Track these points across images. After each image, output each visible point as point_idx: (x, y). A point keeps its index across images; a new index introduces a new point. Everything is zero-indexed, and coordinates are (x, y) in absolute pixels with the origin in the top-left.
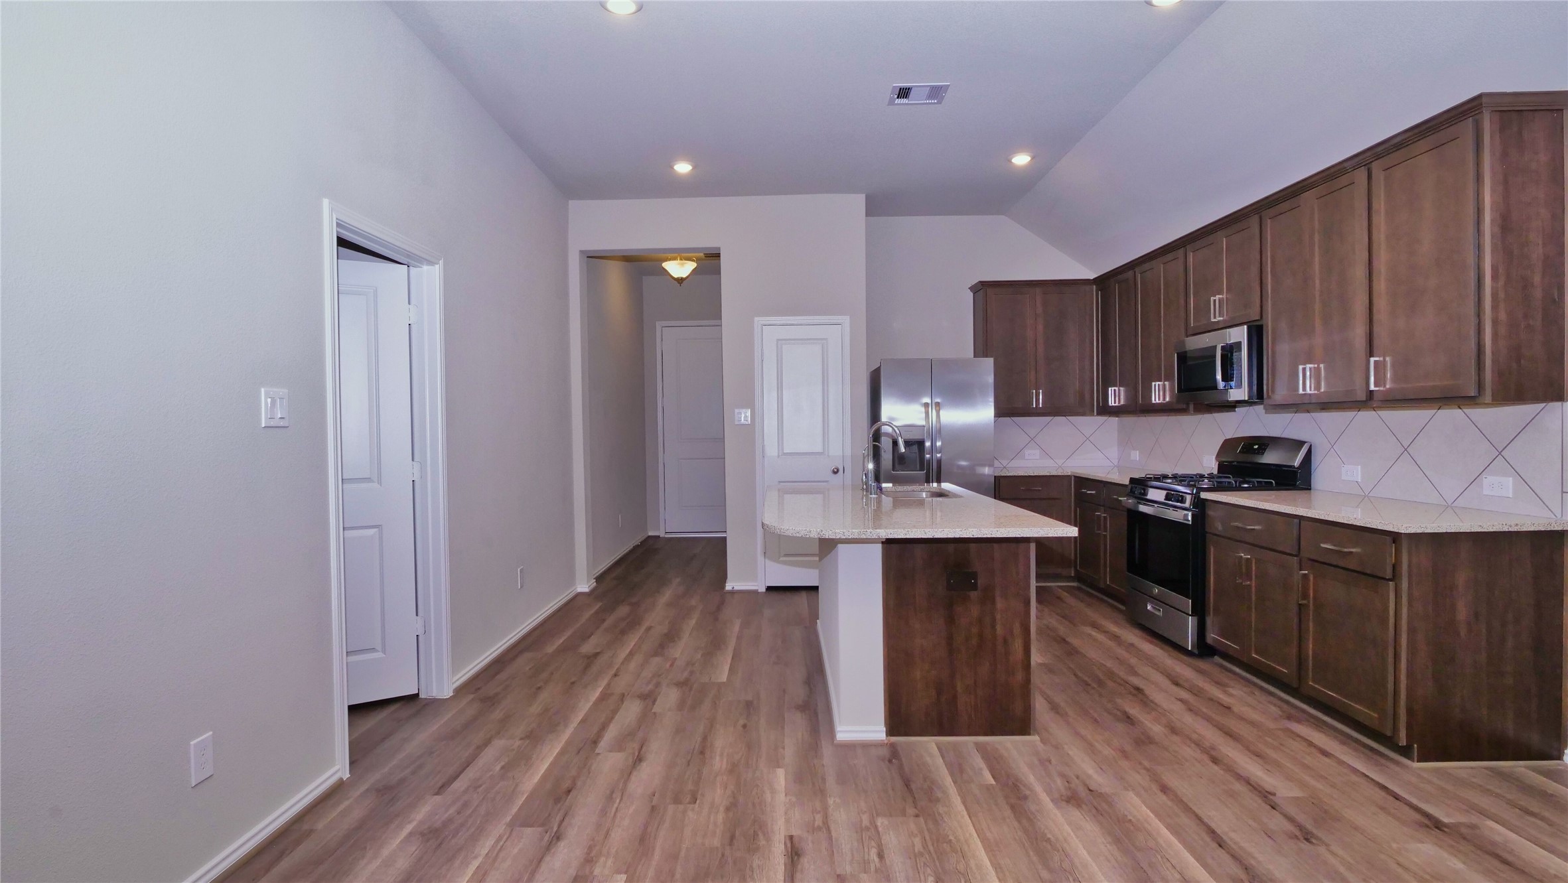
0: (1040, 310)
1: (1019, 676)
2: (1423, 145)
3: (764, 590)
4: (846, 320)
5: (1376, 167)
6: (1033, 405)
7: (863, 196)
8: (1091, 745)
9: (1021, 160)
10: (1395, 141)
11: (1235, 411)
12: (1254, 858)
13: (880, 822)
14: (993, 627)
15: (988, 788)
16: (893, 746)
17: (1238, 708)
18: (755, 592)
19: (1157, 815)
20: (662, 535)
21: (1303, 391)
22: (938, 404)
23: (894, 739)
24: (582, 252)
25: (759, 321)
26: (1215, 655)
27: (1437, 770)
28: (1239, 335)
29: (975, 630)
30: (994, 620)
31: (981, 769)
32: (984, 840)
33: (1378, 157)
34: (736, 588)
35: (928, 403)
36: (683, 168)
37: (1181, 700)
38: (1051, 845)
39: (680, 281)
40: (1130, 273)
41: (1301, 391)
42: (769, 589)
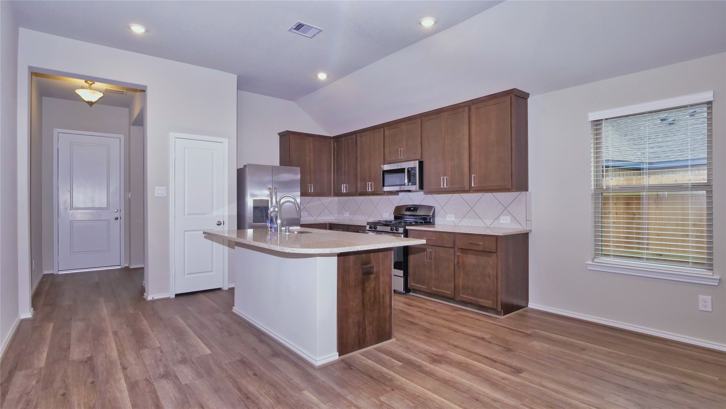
0: (312, 147)
1: (388, 312)
2: (492, 102)
3: (174, 297)
4: (226, 141)
5: (473, 107)
6: (309, 191)
7: (236, 76)
8: (414, 337)
9: (322, 76)
10: (482, 99)
11: (398, 195)
12: (508, 363)
13: (382, 398)
14: (379, 291)
15: (401, 366)
16: (342, 361)
17: (438, 310)
18: (168, 299)
19: (466, 357)
20: (55, 272)
21: (446, 186)
22: (275, 188)
23: (342, 357)
24: (30, 67)
25: (172, 135)
26: (410, 292)
27: (508, 318)
28: (416, 164)
29: (372, 293)
30: (379, 288)
31: (390, 360)
32: (429, 390)
33: (473, 104)
34: (155, 298)
35: (271, 188)
36: (138, 29)
37: (418, 311)
38: (451, 382)
39: (91, 103)
40: (354, 136)
41: (442, 187)
42: (177, 295)
